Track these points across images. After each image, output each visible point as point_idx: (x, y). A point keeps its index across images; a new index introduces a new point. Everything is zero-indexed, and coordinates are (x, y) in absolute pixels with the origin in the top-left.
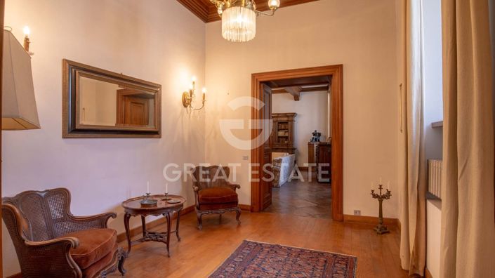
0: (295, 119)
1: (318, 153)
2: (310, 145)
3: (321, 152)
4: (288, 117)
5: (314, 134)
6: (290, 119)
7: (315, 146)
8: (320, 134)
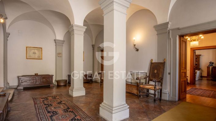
0: (200, 57)
1: (212, 70)
2: (208, 68)
3: (214, 70)
4: (197, 56)
5: (210, 63)
6: (198, 57)
7: (211, 68)
8: (213, 63)
